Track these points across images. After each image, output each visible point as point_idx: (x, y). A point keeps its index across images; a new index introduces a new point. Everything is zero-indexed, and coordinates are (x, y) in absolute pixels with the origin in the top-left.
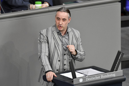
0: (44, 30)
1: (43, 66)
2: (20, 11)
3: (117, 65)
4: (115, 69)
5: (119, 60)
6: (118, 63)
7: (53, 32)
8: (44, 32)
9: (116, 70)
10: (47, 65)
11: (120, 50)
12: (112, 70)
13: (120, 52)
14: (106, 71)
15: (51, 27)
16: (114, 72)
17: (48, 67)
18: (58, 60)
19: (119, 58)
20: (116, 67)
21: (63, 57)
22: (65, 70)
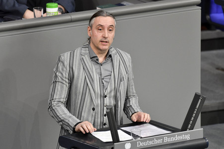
0: (66, 54)
1: (62, 121)
3: (193, 118)
4: (190, 125)
5: (196, 110)
6: (194, 115)
8: (66, 57)
9: (192, 128)
11: (199, 92)
12: (184, 128)
13: (199, 96)
15: (79, 48)
16: (188, 131)
17: (73, 119)
19: (197, 107)
20: (191, 122)
21: (102, 101)
22: (105, 124)
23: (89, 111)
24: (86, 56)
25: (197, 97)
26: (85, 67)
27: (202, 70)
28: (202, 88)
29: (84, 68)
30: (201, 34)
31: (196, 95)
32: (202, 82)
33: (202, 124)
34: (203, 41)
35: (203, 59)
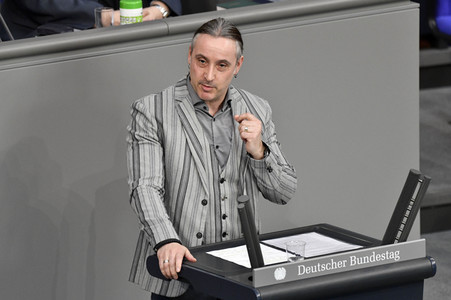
0: (146, 99)
1: (145, 223)
2: (67, 31)
3: (405, 219)
4: (400, 232)
5: (412, 203)
6: (408, 213)
7: (181, 104)
9: (404, 239)
10: (161, 221)
11: (416, 168)
12: (389, 239)
13: (418, 176)
14: (367, 242)
15: (171, 87)
16: (396, 244)
17: (164, 228)
18: (201, 199)
19: (414, 197)
20: (402, 226)
21: (217, 190)
22: (225, 234)
23: (196, 206)
24: (185, 101)
25: (413, 178)
26: (185, 123)
27: (423, 127)
28: (422, 161)
29: (182, 125)
30: (420, 57)
31: (411, 174)
32: (422, 149)
33: (424, 231)
34: (423, 70)
35: (424, 104)
